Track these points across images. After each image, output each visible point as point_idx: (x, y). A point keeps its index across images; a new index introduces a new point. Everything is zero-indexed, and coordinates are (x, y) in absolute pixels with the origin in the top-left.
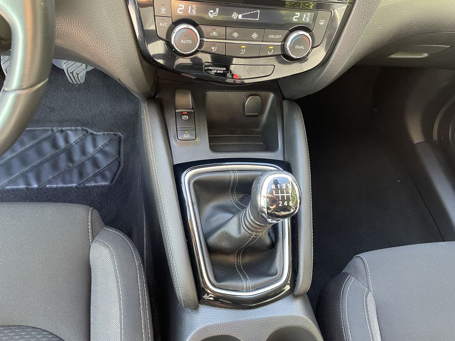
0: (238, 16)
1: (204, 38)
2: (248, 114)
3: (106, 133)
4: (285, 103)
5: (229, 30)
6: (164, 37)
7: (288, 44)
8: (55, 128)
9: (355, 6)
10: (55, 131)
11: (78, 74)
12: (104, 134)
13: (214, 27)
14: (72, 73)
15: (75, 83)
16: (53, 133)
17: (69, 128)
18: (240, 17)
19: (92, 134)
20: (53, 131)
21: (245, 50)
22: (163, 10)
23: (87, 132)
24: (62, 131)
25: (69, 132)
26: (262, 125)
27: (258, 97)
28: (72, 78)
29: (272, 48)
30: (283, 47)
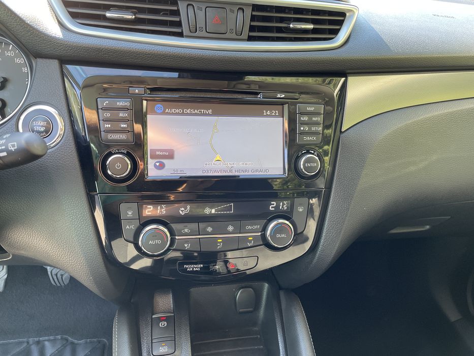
0: (210, 211)
1: (176, 236)
2: (241, 310)
3: (88, 340)
4: (282, 294)
5: (202, 225)
6: (132, 240)
7: (268, 233)
8: (31, 340)
9: (333, 190)
10: (31, 342)
11: (62, 275)
12: (86, 343)
13: (185, 224)
14: (56, 275)
15: (58, 285)
16: (28, 346)
17: (47, 338)
18: (213, 211)
19: (72, 343)
20: (28, 343)
21: (221, 244)
22: (130, 213)
23: (67, 340)
24: (38, 343)
25: (47, 343)
26: (260, 322)
27: (251, 289)
28: (56, 280)
29: (252, 238)
30: (263, 236)
